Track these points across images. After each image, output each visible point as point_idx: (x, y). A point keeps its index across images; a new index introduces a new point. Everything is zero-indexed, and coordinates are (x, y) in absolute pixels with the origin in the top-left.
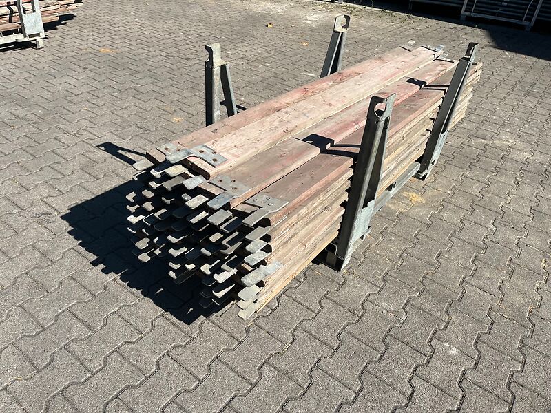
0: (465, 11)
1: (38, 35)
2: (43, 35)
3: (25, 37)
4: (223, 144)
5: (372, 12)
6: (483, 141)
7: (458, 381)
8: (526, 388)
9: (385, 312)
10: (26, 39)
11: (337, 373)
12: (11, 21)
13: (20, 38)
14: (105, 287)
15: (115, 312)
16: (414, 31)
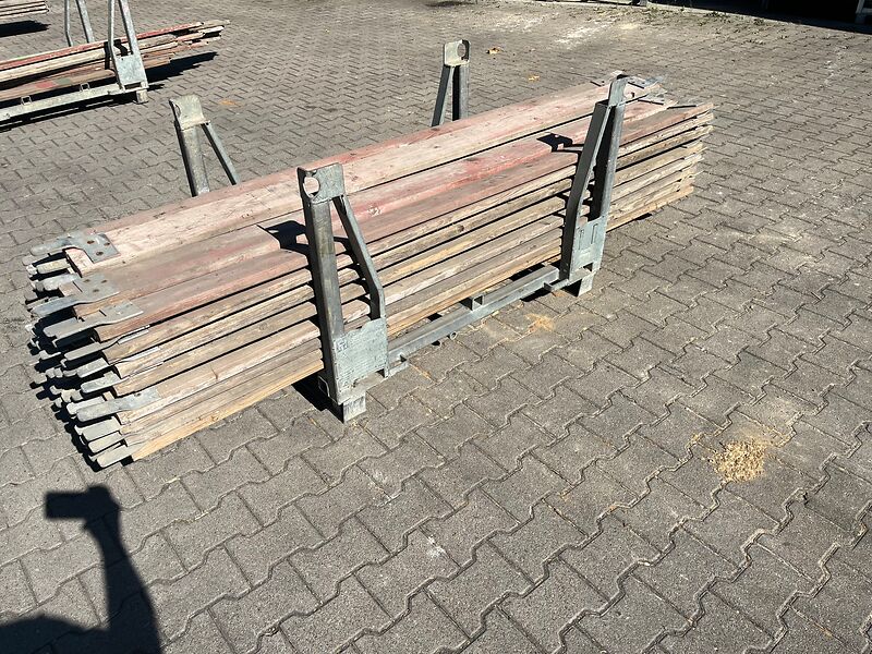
0: (864, 6)
1: (138, 85)
2: (145, 85)
3: (121, 88)
4: (134, 232)
5: (691, 17)
6: (737, 234)
7: (412, 592)
8: (513, 622)
9: (372, 483)
10: (121, 92)
11: (242, 558)
12: (107, 67)
13: (114, 89)
14: (29, 415)
15: (21, 447)
16: (749, 45)
